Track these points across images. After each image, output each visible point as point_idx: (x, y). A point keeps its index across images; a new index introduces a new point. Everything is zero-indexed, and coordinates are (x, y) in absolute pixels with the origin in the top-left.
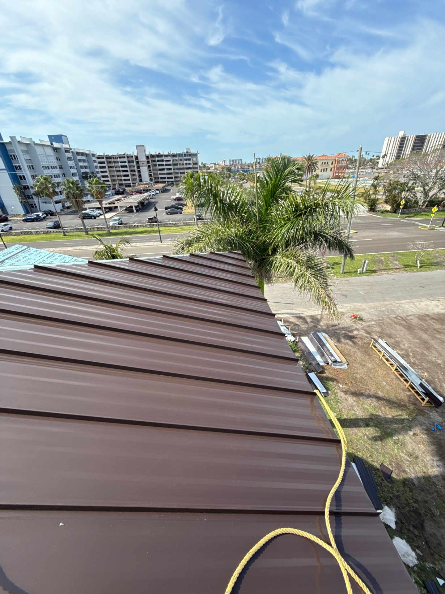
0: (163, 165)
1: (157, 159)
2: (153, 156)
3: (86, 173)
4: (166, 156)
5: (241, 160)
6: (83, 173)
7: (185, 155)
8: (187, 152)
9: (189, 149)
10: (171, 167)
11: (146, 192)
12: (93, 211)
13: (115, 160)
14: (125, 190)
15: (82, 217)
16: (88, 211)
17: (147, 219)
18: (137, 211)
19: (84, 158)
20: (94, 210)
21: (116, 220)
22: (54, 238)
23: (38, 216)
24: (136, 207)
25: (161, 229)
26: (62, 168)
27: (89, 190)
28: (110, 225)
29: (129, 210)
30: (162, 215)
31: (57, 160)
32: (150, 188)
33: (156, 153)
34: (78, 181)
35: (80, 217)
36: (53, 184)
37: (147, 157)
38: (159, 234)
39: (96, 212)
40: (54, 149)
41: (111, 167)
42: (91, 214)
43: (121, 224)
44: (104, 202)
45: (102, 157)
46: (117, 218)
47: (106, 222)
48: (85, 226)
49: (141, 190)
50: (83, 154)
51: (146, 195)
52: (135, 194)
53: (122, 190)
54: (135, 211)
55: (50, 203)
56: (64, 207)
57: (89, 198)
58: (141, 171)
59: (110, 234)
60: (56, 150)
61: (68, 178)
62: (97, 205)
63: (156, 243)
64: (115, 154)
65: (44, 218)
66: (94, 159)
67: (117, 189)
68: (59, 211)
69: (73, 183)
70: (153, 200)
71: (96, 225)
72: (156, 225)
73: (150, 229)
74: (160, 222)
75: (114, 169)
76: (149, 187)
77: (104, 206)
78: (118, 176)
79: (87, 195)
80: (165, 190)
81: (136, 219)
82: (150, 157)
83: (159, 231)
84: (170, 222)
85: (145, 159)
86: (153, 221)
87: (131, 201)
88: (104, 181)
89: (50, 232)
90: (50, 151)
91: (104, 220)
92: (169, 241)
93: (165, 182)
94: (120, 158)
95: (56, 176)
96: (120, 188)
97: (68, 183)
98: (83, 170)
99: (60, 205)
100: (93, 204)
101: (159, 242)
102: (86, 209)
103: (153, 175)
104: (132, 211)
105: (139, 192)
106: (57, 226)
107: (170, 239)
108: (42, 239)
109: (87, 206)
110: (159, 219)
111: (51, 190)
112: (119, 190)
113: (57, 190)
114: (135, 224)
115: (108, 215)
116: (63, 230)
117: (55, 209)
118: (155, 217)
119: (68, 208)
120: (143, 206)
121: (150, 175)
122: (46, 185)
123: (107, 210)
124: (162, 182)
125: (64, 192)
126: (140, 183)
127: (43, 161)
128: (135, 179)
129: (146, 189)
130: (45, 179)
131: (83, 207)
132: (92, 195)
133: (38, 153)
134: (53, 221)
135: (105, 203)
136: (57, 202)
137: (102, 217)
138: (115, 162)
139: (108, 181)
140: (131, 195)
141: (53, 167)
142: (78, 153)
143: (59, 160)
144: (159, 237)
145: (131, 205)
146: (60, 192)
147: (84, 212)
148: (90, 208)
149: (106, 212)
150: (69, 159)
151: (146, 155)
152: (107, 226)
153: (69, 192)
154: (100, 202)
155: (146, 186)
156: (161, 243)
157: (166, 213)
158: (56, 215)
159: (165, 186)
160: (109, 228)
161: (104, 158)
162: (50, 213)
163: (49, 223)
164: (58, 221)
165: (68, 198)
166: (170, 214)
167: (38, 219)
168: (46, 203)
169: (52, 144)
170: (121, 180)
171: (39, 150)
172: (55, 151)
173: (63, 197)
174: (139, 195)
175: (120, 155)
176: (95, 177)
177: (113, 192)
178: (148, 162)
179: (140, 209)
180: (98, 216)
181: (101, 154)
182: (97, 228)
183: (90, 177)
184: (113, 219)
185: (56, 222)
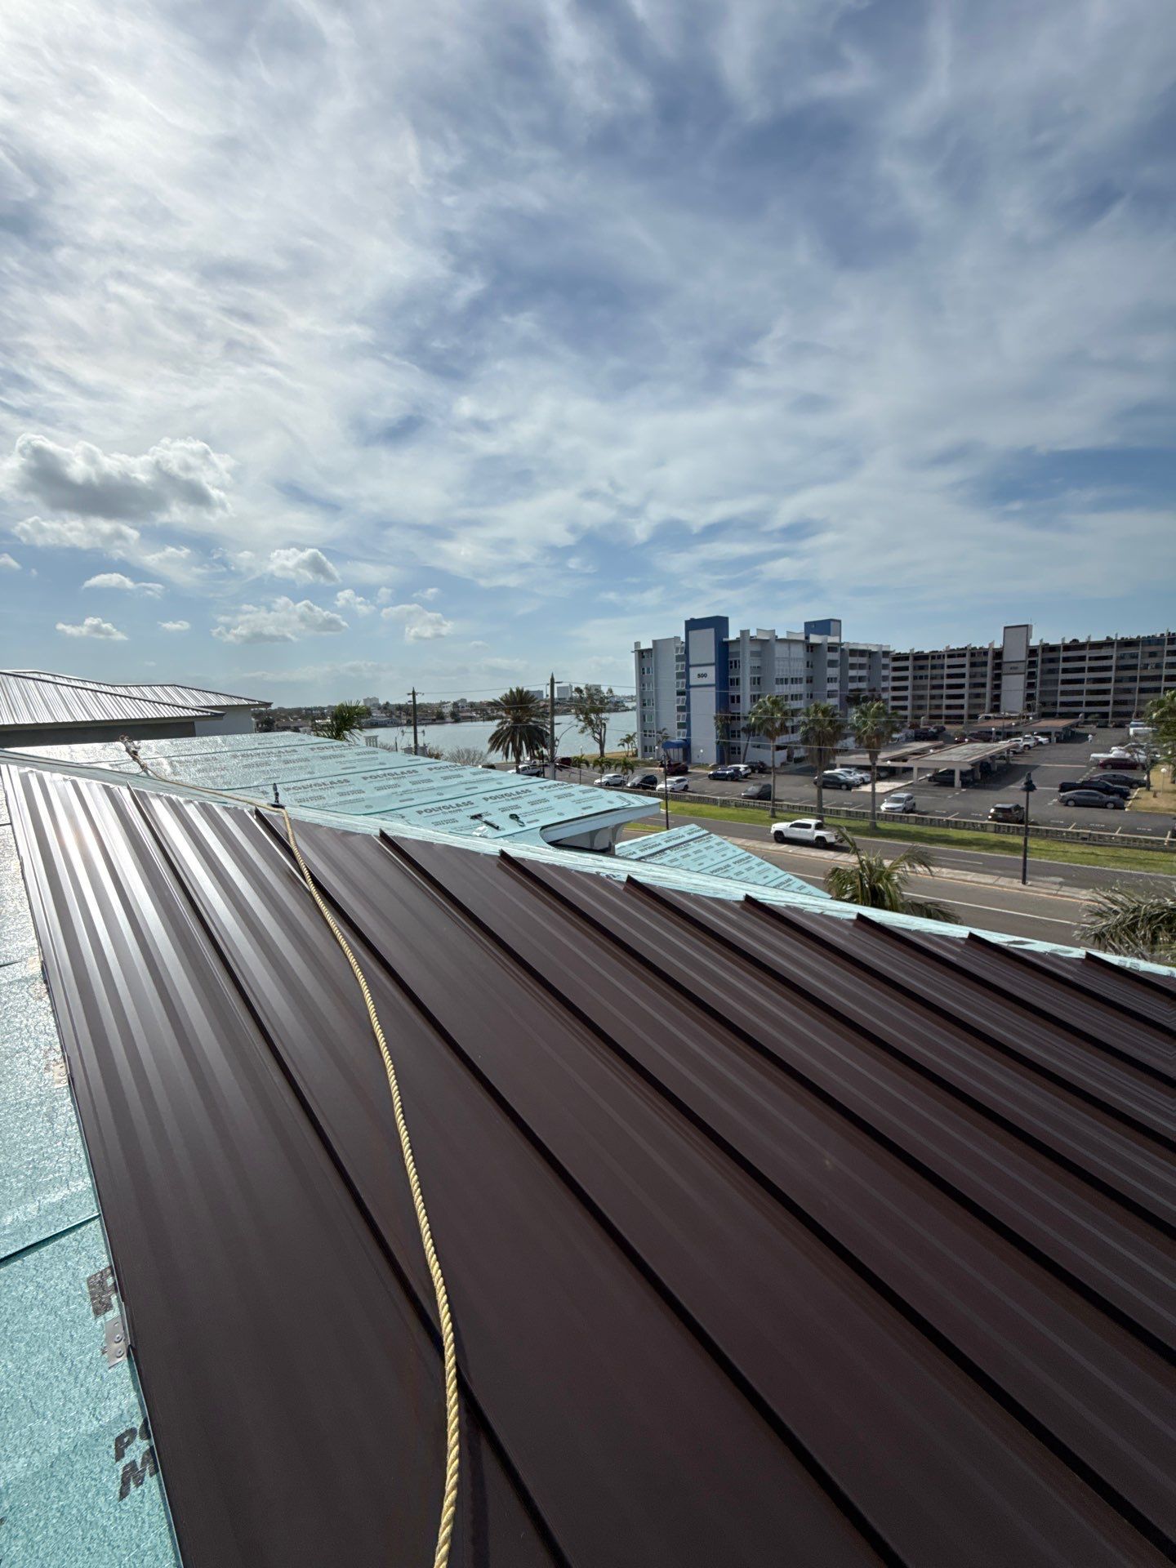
1: (1063, 654)
2: (1054, 649)
3: (859, 690)
6: (851, 690)
10: (1111, 674)
11: (1004, 739)
12: (850, 772)
13: (936, 662)
14: (944, 729)
15: (820, 784)
16: (837, 771)
17: (992, 811)
18: (965, 784)
19: (864, 660)
20: (852, 770)
21: (898, 800)
22: (751, 819)
23: (737, 770)
24: (962, 774)
25: (1033, 843)
26: (811, 681)
27: (854, 728)
28: (879, 809)
29: (943, 779)
30: (1046, 805)
31: (808, 666)
32: (1019, 729)
33: (1063, 639)
34: (836, 706)
35: (815, 783)
36: (785, 713)
37: (1032, 652)
38: (1021, 858)
39: (856, 776)
40: (808, 647)
41: (921, 678)
42: (841, 777)
43: (912, 811)
44: (882, 755)
45: (905, 657)
46: (904, 795)
47: (874, 801)
48: (820, 803)
49: (991, 733)
50: (862, 653)
51: (1004, 744)
52: (971, 741)
53: (935, 731)
54: (957, 782)
55: (768, 748)
56: (789, 757)
57: (850, 742)
58: (1004, 687)
60: (811, 648)
61: (818, 702)
62: (864, 759)
63: (1004, 881)
64: (941, 648)
65: (746, 776)
66: (885, 661)
67: (922, 727)
68: (777, 765)
69: (825, 712)
70: (1022, 761)
71: (846, 806)
72: (1018, 829)
73: (993, 837)
74: (1033, 823)
75: (928, 682)
76: (1017, 725)
77: (879, 763)
78: (933, 697)
79: (846, 736)
80: (1069, 737)
81: (958, 804)
82: (1040, 652)
83: (1025, 850)
84: (1070, 829)
85: (1022, 655)
86: (1012, 817)
87: (954, 758)
88: (894, 708)
89: (748, 806)
90: (799, 652)
91: (870, 797)
92: (1055, 883)
93: (1077, 714)
94: (950, 656)
95: (795, 697)
96: (930, 724)
97: (816, 712)
98: (852, 686)
99: (783, 753)
100: (853, 757)
101: (1015, 881)
102: (833, 767)
103: (1037, 695)
104: (951, 784)
105: (985, 737)
106: (765, 795)
107: (1061, 879)
108: (730, 816)
109: (839, 759)
110: (1034, 813)
111: (777, 725)
112: (927, 729)
113: (789, 724)
114: (949, 818)
115: (882, 787)
116: (774, 805)
117: (773, 762)
118: (1017, 808)
119: (798, 760)
120: (985, 775)
121: (1030, 697)
122: (773, 715)
123: (883, 774)
124: (1063, 716)
125: (802, 729)
126: (991, 715)
127: (781, 670)
128: (981, 706)
129: (1007, 730)
130: (775, 703)
131: (832, 762)
132: (859, 740)
133: (777, 656)
134: (760, 784)
135: (885, 758)
136: (779, 748)
137: (868, 788)
138: (934, 667)
139: (905, 708)
140: (958, 742)
141: (795, 681)
142: (853, 652)
143: (812, 667)
144: (1021, 867)
145: (952, 768)
146: (793, 727)
147: (827, 772)
148: (842, 766)
149: (880, 779)
150: (832, 664)
151: (1028, 646)
152: (874, 811)
153: (812, 729)
154: (874, 756)
155: (1007, 723)
156: (1024, 882)
157: (1061, 801)
158: (770, 773)
159: (1072, 726)
160: (876, 816)
161: (911, 658)
162: (760, 768)
163: (752, 788)
164: (769, 786)
165: (805, 741)
166: (1075, 806)
167: (735, 777)
168: (758, 747)
169: (807, 638)
170: (939, 707)
171: (780, 651)
172: (808, 651)
173: (796, 737)
174: (979, 745)
175: (954, 650)
176: (877, 700)
177: (911, 732)
178: (1032, 664)
179: (975, 781)
180: (858, 786)
181: (903, 649)
182: (848, 813)
183: (866, 699)
185: (765, 786)
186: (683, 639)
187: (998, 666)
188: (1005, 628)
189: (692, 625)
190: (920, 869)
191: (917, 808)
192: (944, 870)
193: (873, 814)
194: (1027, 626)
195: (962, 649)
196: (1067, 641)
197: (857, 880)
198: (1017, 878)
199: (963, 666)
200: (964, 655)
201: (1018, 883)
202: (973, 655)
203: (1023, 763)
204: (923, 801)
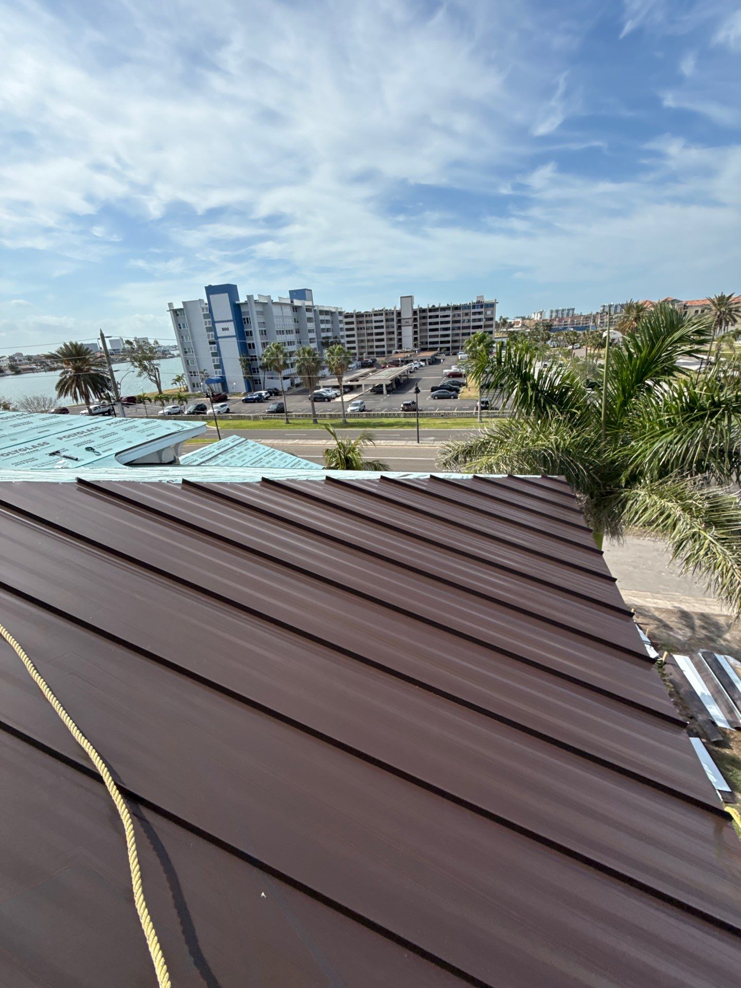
0: (437, 323)
1: (429, 314)
2: (424, 311)
3: (328, 338)
4: (443, 309)
5: (573, 309)
6: (324, 338)
7: (474, 307)
8: (478, 302)
9: (482, 297)
10: (450, 325)
11: (405, 364)
12: (328, 390)
13: (368, 319)
14: (376, 360)
15: (312, 399)
16: (322, 390)
17: (402, 406)
18: (389, 392)
19: (328, 318)
20: (330, 389)
21: (356, 405)
22: (275, 426)
23: (260, 395)
24: (387, 386)
25: (421, 421)
26: (299, 332)
27: (327, 362)
28: (347, 411)
29: (378, 390)
30: (425, 400)
31: (295, 322)
32: (412, 358)
33: (428, 305)
34: (315, 349)
35: (310, 399)
36: (285, 355)
37: (415, 313)
38: (416, 429)
39: (332, 393)
40: (293, 308)
41: (361, 329)
42: (324, 394)
43: (363, 410)
44: (345, 378)
45: (351, 316)
46: (359, 402)
47: (343, 406)
48: (314, 412)
49: (399, 361)
50: (327, 313)
51: (405, 367)
52: (389, 367)
53: (371, 361)
54: (385, 391)
55: (277, 378)
56: (292, 384)
57: (326, 372)
58: (403, 334)
59: (346, 425)
60: (296, 309)
61: (304, 346)
62: (334, 382)
63: (410, 443)
64: (370, 310)
65: (267, 399)
66: (340, 318)
67: (365, 359)
68: (285, 389)
69: (309, 353)
70: (414, 376)
71: (329, 411)
72: (414, 414)
73: (404, 420)
74: (421, 410)
75: (365, 331)
76: (411, 356)
77: (344, 384)
78: (368, 341)
79: (324, 368)
80: (434, 361)
81: (386, 404)
82: (418, 312)
83: (418, 425)
84: (436, 412)
85: (410, 315)
86: (411, 408)
87: (383, 377)
88: (349, 348)
89: (271, 418)
90: (288, 311)
91: (341, 404)
92: (431, 440)
93: (437, 348)
94: (375, 315)
95: (290, 343)
96: (368, 357)
97: (304, 353)
98: (324, 335)
99: (288, 382)
100: (329, 380)
101: (415, 442)
102: (319, 388)
103: (419, 338)
104: (381, 392)
105: (396, 364)
106: (280, 410)
107: (433, 438)
108: (260, 426)
109: (321, 383)
110: (420, 405)
111: (281, 363)
112: (367, 361)
113: (288, 362)
114: (382, 412)
115: (347, 398)
116: (287, 416)
117: (282, 388)
118: (413, 403)
119: (298, 385)
120: (398, 385)
121: (415, 339)
122: (277, 356)
123: (347, 390)
124: (432, 349)
125: (297, 365)
126: (398, 351)
127: (278, 324)
128: (393, 345)
129: (406, 359)
130: (277, 348)
131: (317, 385)
132: (331, 369)
133: (274, 315)
134: (276, 403)
135: (346, 380)
136: (285, 378)
137: (339, 399)
138: (367, 322)
139: (354, 348)
140: (383, 368)
141: (289, 332)
142: (322, 312)
143: (298, 322)
144: (417, 435)
145: (381, 383)
146: (291, 364)
147: (316, 391)
148: (324, 387)
149: (345, 393)
150: (310, 320)
151: (412, 309)
152: (344, 413)
153: (303, 364)
154: (340, 379)
155: (406, 355)
156: (418, 442)
157: (432, 397)
158: (281, 395)
159: (435, 355)
160: (346, 416)
161: (354, 316)
162: (275, 393)
163: (272, 406)
164: (282, 403)
165: (300, 373)
166: (438, 398)
167: (260, 400)
168: (272, 378)
169: (292, 302)
170: (372, 347)
171: (276, 310)
172: (294, 311)
173: (294, 370)
174: (394, 369)
175: (376, 311)
176: (338, 344)
177: (359, 363)
178: (415, 320)
179: (393, 389)
180: (334, 398)
181: (349, 310)
182: (330, 415)
183: (332, 343)
184: (353, 402)
185: (279, 404)
186: (206, 301)
187: (399, 321)
188: (401, 297)
189: (211, 290)
190: (369, 443)
191: (366, 408)
192: (382, 442)
193: (344, 414)
194: (411, 296)
195: (381, 311)
196: (430, 306)
197: (338, 455)
198: (415, 440)
199: (382, 321)
200: (382, 315)
201: (415, 443)
202: (386, 314)
203: (414, 377)
204: (369, 404)
